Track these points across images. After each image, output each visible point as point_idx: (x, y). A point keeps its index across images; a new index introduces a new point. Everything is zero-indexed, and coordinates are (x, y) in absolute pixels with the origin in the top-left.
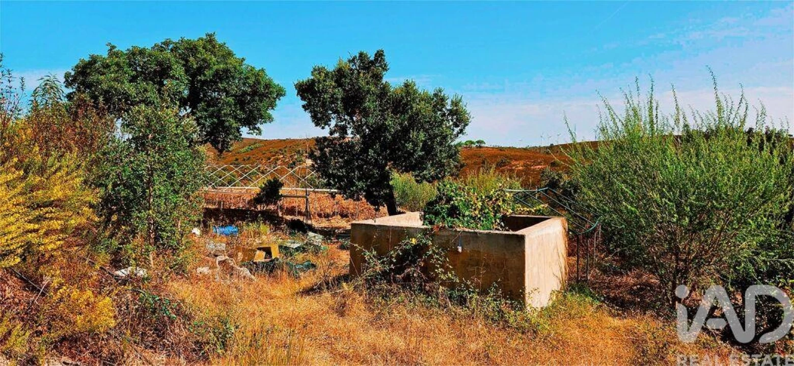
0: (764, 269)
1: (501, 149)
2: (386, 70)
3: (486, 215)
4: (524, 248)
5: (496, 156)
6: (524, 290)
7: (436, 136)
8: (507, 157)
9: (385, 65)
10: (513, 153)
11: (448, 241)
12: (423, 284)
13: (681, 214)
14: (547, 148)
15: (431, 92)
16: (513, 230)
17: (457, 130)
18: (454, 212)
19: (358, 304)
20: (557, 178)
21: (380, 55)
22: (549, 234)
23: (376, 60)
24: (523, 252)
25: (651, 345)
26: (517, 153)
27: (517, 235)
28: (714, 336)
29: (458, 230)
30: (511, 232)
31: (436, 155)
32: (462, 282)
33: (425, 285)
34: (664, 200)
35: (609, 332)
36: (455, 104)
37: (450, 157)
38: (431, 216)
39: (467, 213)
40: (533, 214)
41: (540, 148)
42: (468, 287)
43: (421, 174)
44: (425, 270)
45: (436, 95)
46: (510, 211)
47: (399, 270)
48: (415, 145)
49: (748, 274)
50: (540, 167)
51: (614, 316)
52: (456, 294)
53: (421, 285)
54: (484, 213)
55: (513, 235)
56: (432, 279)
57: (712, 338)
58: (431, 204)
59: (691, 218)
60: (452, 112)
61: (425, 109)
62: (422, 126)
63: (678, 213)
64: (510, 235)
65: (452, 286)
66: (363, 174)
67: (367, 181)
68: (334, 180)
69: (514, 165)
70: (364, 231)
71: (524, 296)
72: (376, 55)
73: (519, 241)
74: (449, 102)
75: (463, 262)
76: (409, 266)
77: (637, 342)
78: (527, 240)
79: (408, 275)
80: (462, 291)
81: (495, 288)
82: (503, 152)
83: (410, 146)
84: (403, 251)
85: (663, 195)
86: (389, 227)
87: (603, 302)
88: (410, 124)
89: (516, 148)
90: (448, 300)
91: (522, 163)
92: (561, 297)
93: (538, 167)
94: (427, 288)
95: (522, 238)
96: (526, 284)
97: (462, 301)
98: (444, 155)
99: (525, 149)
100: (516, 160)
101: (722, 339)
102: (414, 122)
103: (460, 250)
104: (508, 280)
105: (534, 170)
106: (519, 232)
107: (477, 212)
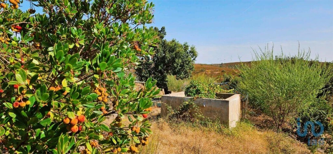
0: (312, 114)
1: (201, 65)
2: (165, 35)
3: (210, 93)
4: (229, 105)
5: (199, 68)
6: (228, 121)
7: (186, 61)
8: (204, 68)
9: (165, 33)
10: (206, 67)
11: (199, 103)
12: (190, 118)
13: (283, 93)
14: (220, 64)
15: (183, 44)
16: (224, 99)
17: (192, 59)
18: (198, 92)
19: (166, 126)
20: (229, 78)
21: (163, 29)
22: (235, 100)
23: (161, 30)
24: (228, 107)
25: (274, 141)
26: (208, 67)
27: (226, 101)
28: (294, 139)
29: (203, 98)
30: (224, 100)
31: (185, 69)
32: (205, 118)
33: (191, 119)
34: (276, 87)
35: (258, 136)
36: (192, 48)
37: (190, 69)
38: (190, 93)
39: (203, 92)
40: (228, 93)
41: (217, 65)
42: (208, 120)
43: (180, 76)
44: (190, 113)
45: (184, 45)
46: (219, 91)
47: (181, 113)
48: (178, 64)
49: (307, 116)
50: (217, 72)
51: (258, 131)
52: (203, 122)
53: (189, 119)
54: (210, 92)
55: (225, 101)
56: (194, 117)
57: (293, 139)
58: (188, 88)
59: (286, 94)
60: (190, 52)
61: (182, 50)
62: (180, 57)
63: (282, 92)
64: (223, 101)
65: (201, 119)
66: (156, 76)
67: (158, 79)
68: (144, 78)
69: (207, 72)
70: (166, 99)
71: (229, 123)
72: (162, 28)
73: (227, 103)
74: (190, 48)
75: (205, 111)
76: (185, 112)
77: (269, 140)
78: (230, 102)
79: (184, 115)
80: (206, 121)
81: (218, 120)
82: (202, 66)
83: (175, 65)
84: (184, 106)
85: (275, 86)
86: (176, 97)
87: (254, 126)
88: (175, 56)
89: (207, 65)
90: (200, 125)
91: (210, 71)
92: (239, 124)
93: (216, 72)
94: (192, 120)
95: (228, 102)
96: (229, 119)
97: (205, 125)
98: (188, 69)
99: (211, 65)
100: (208, 70)
101: (297, 140)
102: (177, 55)
103: (204, 106)
104: (222, 117)
105: (215, 74)
106: (227, 100)
107: (206, 92)
